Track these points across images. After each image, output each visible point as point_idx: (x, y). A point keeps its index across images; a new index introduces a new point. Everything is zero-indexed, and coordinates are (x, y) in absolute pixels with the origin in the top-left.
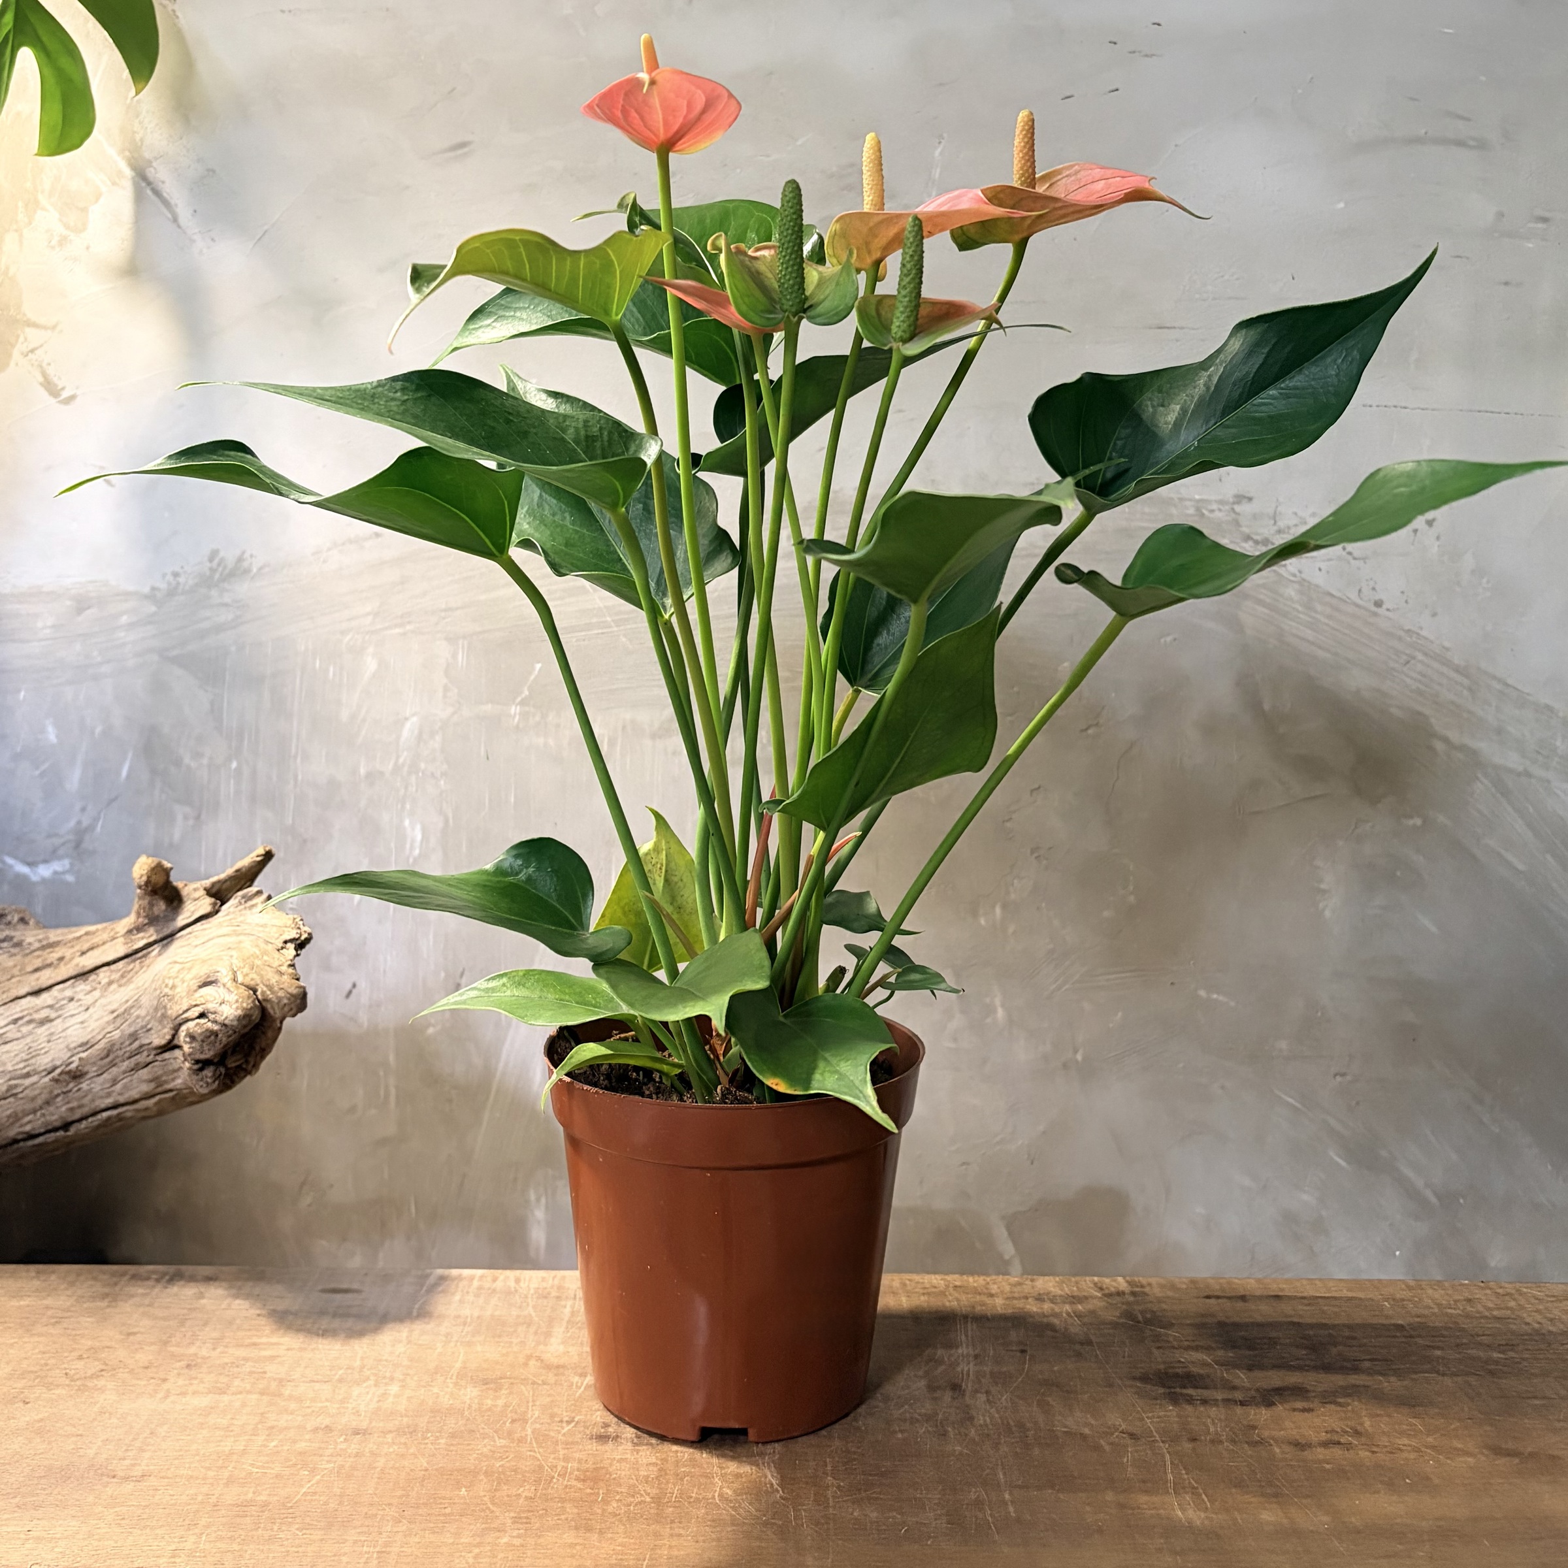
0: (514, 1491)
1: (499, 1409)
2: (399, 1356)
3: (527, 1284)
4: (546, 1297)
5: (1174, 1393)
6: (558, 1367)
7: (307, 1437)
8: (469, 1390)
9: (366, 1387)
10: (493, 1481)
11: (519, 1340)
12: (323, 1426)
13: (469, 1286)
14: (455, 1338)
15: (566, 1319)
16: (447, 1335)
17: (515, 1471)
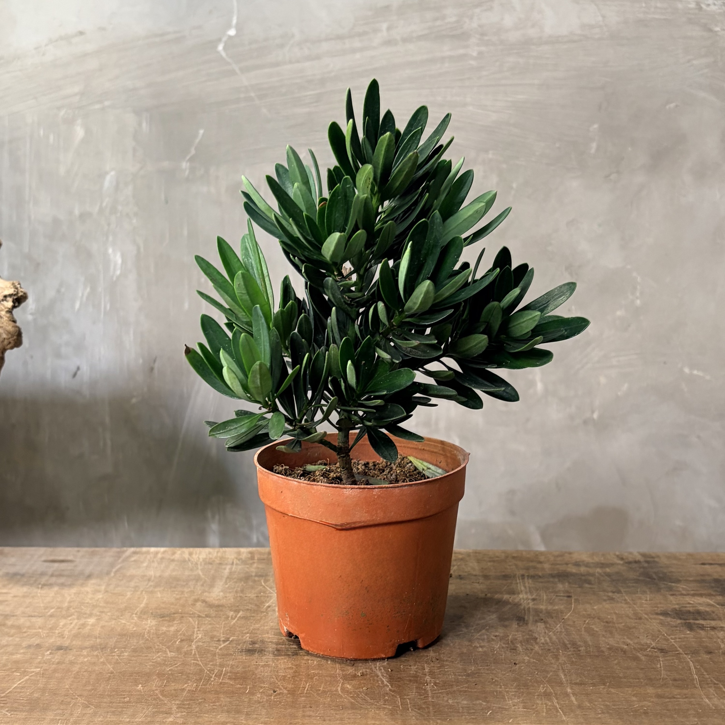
0: (179, 686)
1: (171, 633)
2: (98, 600)
3: (197, 556)
4: (211, 564)
5: (690, 623)
6: (218, 606)
7: (22, 651)
8: (149, 621)
9: (70, 620)
10: (164, 680)
11: (190, 589)
12: (35, 645)
13: (155, 557)
14: (141, 589)
15: (226, 576)
16: (136, 587)
17: (182, 673)
